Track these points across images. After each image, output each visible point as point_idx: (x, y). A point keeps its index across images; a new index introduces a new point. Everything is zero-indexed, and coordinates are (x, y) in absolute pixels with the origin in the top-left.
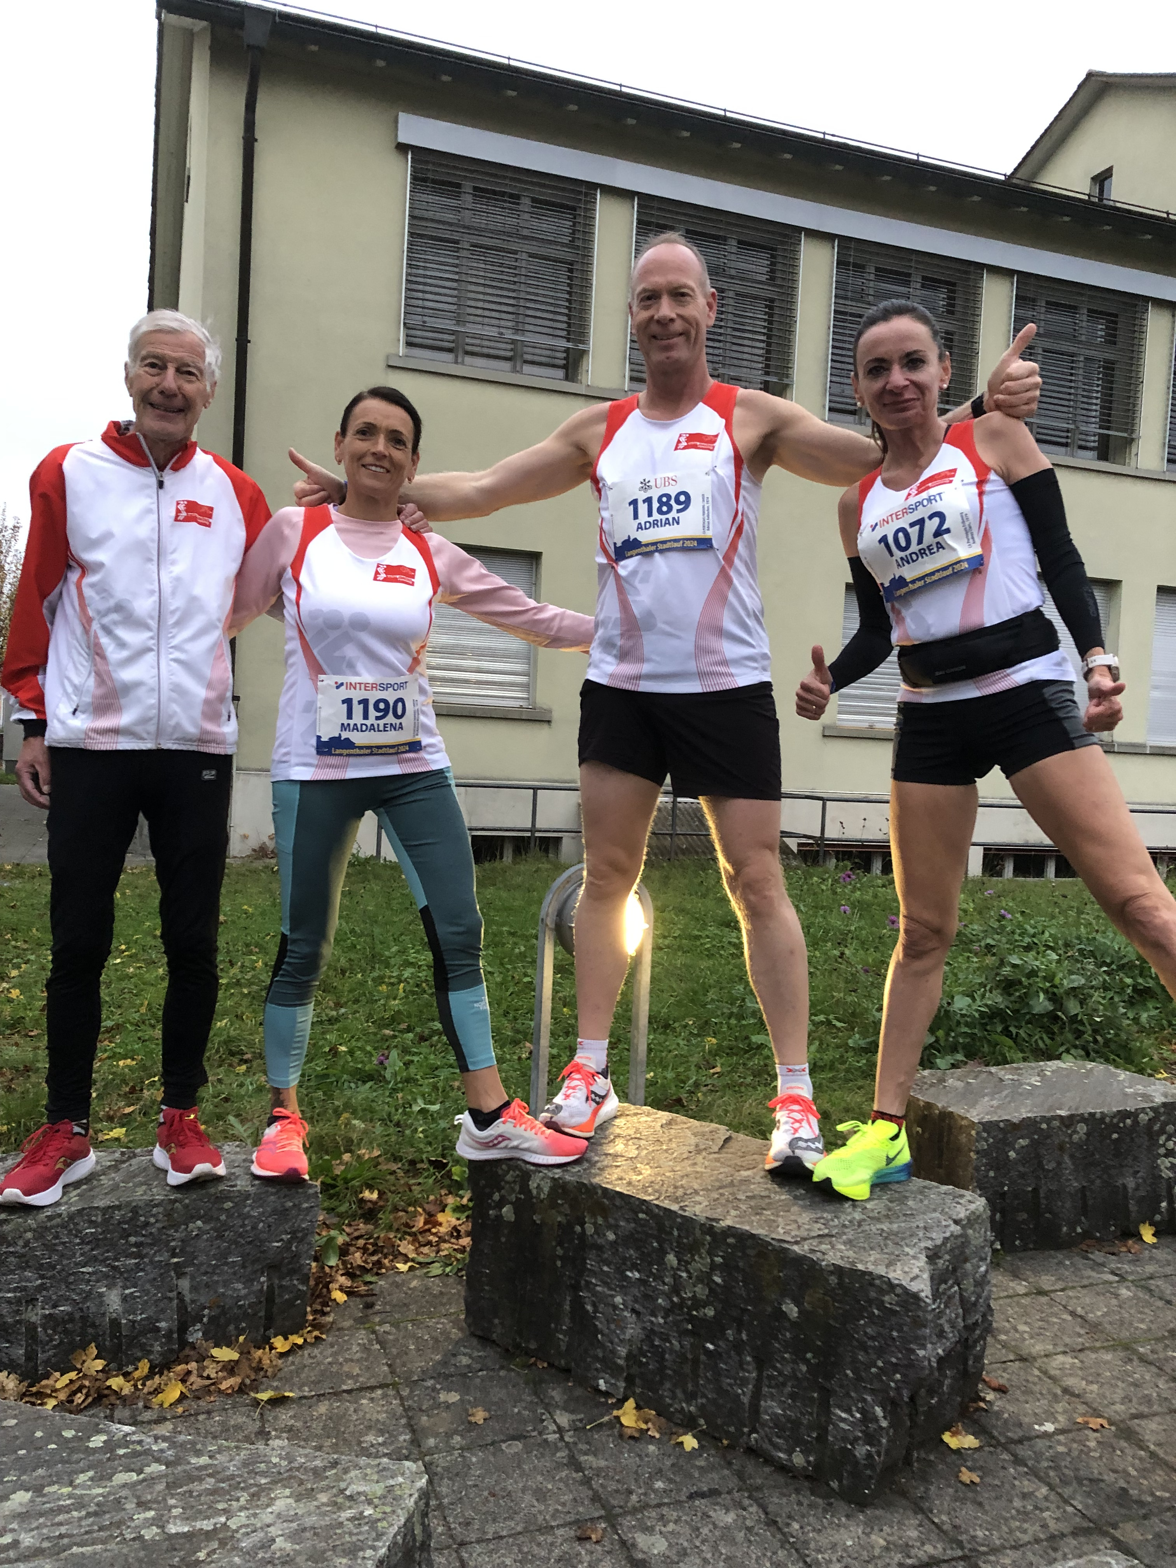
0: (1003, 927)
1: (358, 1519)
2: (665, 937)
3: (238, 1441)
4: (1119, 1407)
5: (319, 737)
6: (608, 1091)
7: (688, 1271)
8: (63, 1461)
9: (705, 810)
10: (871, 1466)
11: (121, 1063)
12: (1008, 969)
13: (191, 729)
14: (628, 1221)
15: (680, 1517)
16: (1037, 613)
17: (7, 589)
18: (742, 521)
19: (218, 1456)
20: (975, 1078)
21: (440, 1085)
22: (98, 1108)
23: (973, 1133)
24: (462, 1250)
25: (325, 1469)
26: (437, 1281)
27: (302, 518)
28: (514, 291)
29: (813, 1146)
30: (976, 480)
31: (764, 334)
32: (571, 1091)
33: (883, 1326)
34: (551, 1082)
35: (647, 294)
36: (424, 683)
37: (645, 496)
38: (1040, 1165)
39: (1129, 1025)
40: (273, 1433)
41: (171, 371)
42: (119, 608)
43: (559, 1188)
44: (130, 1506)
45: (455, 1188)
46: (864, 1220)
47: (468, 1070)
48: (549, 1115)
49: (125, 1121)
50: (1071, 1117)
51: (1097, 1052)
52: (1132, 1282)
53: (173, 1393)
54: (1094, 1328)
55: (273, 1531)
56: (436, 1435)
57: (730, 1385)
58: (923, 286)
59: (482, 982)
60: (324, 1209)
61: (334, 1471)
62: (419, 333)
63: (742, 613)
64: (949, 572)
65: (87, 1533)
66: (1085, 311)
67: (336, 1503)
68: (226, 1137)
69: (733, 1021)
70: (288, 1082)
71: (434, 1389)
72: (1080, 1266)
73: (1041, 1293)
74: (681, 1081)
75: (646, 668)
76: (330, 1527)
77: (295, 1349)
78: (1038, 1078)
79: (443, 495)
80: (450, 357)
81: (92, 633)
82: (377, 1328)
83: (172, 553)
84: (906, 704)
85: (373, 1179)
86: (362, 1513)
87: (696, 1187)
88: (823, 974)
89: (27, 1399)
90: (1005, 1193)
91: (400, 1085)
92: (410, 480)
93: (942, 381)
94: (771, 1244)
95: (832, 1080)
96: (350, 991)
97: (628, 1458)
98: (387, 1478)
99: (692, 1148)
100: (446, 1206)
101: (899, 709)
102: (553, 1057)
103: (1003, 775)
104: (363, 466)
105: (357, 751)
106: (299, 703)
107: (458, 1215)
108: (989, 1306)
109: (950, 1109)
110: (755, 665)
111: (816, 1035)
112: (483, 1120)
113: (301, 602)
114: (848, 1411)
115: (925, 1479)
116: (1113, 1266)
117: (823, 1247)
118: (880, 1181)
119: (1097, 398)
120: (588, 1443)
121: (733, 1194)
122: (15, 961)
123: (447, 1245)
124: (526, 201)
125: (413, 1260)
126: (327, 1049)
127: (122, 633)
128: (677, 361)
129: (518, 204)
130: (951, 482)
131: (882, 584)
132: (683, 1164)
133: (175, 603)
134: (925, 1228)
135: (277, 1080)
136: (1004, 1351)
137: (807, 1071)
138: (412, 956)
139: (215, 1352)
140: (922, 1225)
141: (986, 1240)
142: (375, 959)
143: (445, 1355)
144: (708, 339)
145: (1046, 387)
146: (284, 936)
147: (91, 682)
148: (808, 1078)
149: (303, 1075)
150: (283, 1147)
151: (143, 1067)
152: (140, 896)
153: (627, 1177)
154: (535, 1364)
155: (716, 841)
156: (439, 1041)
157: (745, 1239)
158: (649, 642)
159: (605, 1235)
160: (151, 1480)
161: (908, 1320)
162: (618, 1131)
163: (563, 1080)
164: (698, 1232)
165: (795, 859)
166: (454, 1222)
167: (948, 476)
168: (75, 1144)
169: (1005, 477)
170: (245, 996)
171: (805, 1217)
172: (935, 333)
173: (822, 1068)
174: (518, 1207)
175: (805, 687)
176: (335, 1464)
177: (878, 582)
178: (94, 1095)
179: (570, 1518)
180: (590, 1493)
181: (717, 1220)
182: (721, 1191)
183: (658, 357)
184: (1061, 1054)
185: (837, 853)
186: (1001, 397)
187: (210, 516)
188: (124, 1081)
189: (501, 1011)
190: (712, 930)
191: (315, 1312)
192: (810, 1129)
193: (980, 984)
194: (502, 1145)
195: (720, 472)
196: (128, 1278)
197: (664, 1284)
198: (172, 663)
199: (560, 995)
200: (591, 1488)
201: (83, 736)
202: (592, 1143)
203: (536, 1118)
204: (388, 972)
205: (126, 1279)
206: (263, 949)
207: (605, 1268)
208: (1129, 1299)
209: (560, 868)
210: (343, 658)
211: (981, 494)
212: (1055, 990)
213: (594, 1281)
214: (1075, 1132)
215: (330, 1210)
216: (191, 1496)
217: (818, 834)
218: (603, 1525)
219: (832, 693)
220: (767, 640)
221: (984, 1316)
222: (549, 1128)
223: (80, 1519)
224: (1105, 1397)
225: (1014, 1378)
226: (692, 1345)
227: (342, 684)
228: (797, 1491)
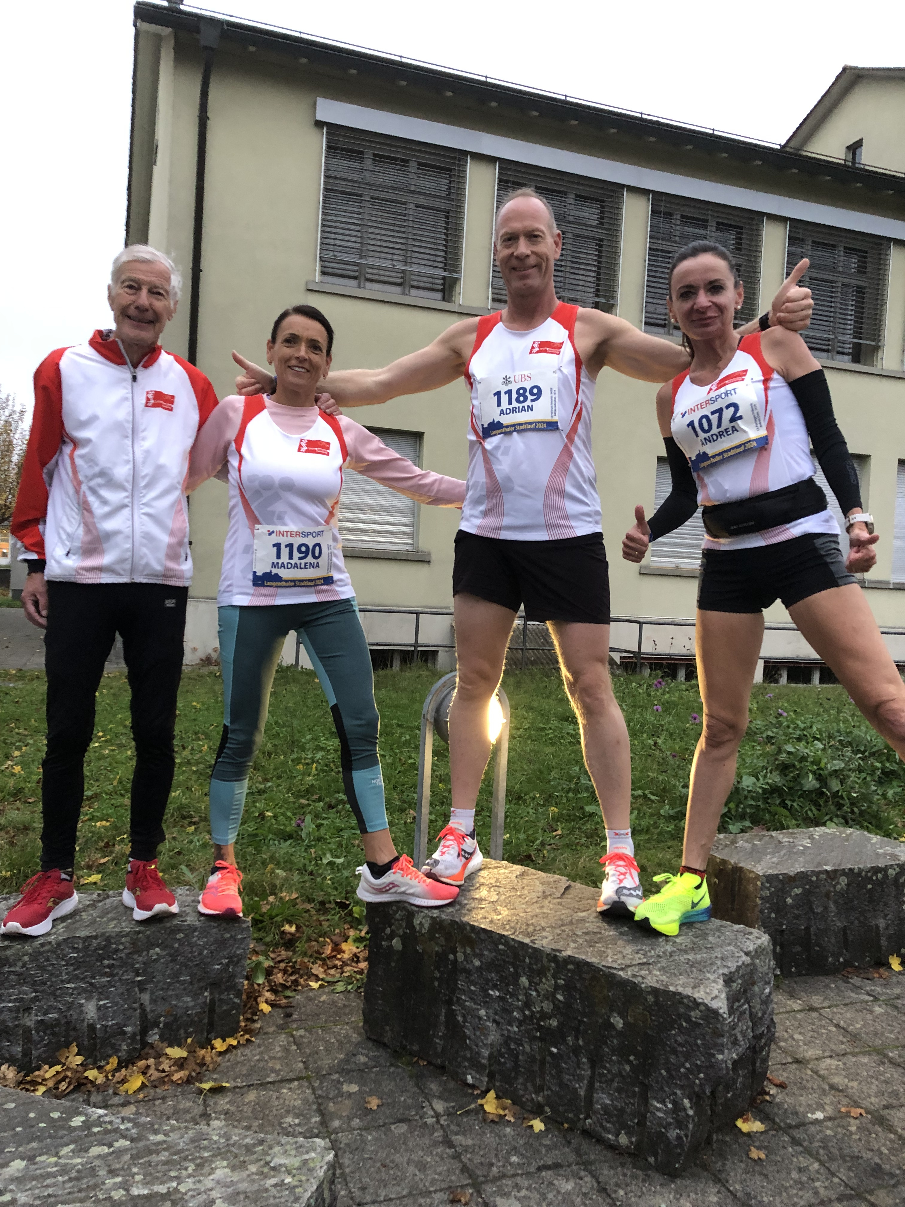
0: (780, 724)
1: (281, 1186)
2: (518, 729)
3: (186, 1121)
4: (873, 1100)
5: (255, 573)
6: (475, 849)
7: (537, 991)
8: (51, 1137)
9: (551, 631)
10: (680, 1145)
11: (98, 824)
12: (784, 755)
13: (158, 567)
14: (490, 951)
15: (530, 1185)
16: (810, 481)
17: (15, 458)
18: (581, 409)
19: (171, 1134)
20: (760, 840)
21: (344, 842)
22: (81, 859)
23: (759, 883)
24: (361, 972)
25: (254, 1145)
26: (341, 996)
27: (243, 404)
28: (404, 232)
29: (635, 894)
30: (762, 378)
31: (595, 266)
32: (446, 849)
33: (689, 1035)
34: (430, 841)
35: (509, 236)
36: (336, 531)
37: (507, 388)
38: (811, 908)
39: (878, 800)
40: (213, 1115)
41: (144, 292)
42: (102, 474)
43: (437, 925)
44: (102, 1173)
45: (355, 923)
46: (675, 952)
47: (367, 832)
48: (429, 868)
49: (100, 869)
50: (835, 871)
51: (854, 820)
52: (883, 1001)
53: (136, 1082)
54: (854, 1037)
55: (214, 1194)
56: (340, 1118)
57: (569, 1080)
58: (718, 229)
59: (378, 764)
60: (254, 939)
61: (261, 1148)
62: (331, 265)
63: (580, 480)
64: (741, 449)
65: (69, 1193)
66: (842, 249)
67: (262, 1173)
68: (179, 883)
69: (571, 795)
70: (227, 841)
71: (338, 1082)
72: (843, 989)
73: (812, 1009)
74: (530, 841)
75: (507, 521)
76: (258, 1191)
77: (231, 1048)
78: (809, 841)
79: (351, 387)
80: (354, 283)
81: (81, 493)
82: (295, 1033)
83: (143, 431)
84: (708, 550)
85: (292, 915)
86: (283, 1181)
87: (543, 924)
88: (640, 758)
89: (22, 1086)
90: (783, 931)
91: (313, 843)
92: (324, 376)
93: (737, 303)
94: (602, 970)
95: (648, 841)
96: (275, 769)
97: (489, 1138)
98: (302, 1153)
99: (540, 894)
100: (348, 937)
101: (703, 554)
102: (431, 821)
103: (784, 606)
104: (289, 367)
105: (284, 583)
106: (240, 546)
107: (357, 944)
108: (772, 1020)
109: (740, 865)
110: (590, 519)
111: (634, 806)
112: (378, 871)
113: (242, 468)
114: (663, 1102)
115: (722, 1156)
116: (868, 988)
117: (643, 973)
118: (686, 921)
119: (851, 315)
120: (458, 1125)
121: (572, 930)
122: (18, 744)
123: (348, 968)
124: (413, 165)
125: (322, 980)
126: (257, 814)
127: (105, 493)
128: (531, 287)
129: (407, 167)
130: (743, 380)
131: (690, 458)
132: (533, 907)
133: (146, 470)
134: (722, 958)
135: (219, 838)
136: (783, 1055)
137: (630, 835)
138: (323, 742)
139: (169, 1051)
140: (719, 956)
141: (769, 968)
142: (294, 744)
143: (347, 1055)
144: (555, 270)
145: (817, 307)
146: (225, 727)
147: (81, 531)
148: (630, 841)
149: (238, 835)
150: (223, 891)
151: (115, 827)
152: (114, 695)
153: (490, 917)
154: (417, 1062)
155: (559, 655)
156: (343, 809)
157: (582, 966)
158: (509, 502)
159: (472, 961)
160: (118, 1153)
161: (709, 1031)
162: (482, 880)
163: (440, 840)
164: (545, 960)
165: (618, 669)
166: (355, 950)
167: (741, 375)
168: (62, 888)
169: (785, 376)
170: (194, 772)
171: (629, 949)
172: (732, 267)
173: (641, 832)
174: (404, 939)
175: (629, 537)
176: (261, 1142)
177: (687, 456)
178: (77, 849)
179: (444, 1185)
180: (461, 1165)
181: (560, 951)
182: (563, 928)
183: (517, 284)
184: (826, 822)
185: (651, 664)
186: (782, 314)
187: (172, 403)
188: (100, 838)
189: (392, 786)
190: (555, 723)
191: (247, 1020)
192: (632, 880)
193: (763, 767)
194: (393, 890)
195: (565, 371)
196: (102, 992)
197: (518, 1000)
198: (143, 516)
199: (437, 773)
200: (461, 1161)
201: (74, 573)
202: (463, 890)
203: (419, 869)
204: (303, 755)
205: (101, 993)
206: (208, 737)
207: (472, 988)
208: (881, 1014)
209: (437, 675)
210: (273, 512)
211: (766, 389)
212: (821, 772)
213: (463, 997)
214: (838, 883)
215: (259, 940)
216: (150, 1165)
217: (637, 650)
218: (470, 1191)
219: (650, 541)
220: (599, 500)
221: (768, 1028)
222: (429, 878)
223: (64, 1182)
224: (863, 1092)
225: (791, 1076)
226: (539, 1048)
227: (273, 532)
228: (623, 1165)
